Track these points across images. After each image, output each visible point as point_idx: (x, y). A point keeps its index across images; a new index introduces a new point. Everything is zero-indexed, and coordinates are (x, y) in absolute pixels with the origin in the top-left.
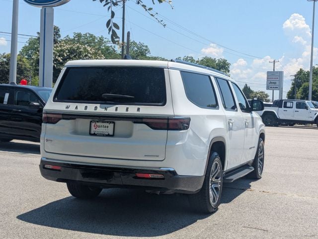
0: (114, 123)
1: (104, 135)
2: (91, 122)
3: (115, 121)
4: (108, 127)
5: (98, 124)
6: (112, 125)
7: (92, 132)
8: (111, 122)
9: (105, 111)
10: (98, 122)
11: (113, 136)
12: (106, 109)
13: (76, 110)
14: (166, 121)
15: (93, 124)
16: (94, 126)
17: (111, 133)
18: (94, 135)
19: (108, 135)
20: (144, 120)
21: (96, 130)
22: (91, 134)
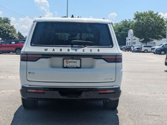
0: (81, 59)
1: (74, 68)
2: (64, 59)
3: (81, 58)
4: (76, 62)
5: (69, 60)
6: (79, 61)
7: (65, 66)
8: (78, 59)
9: (76, 52)
10: (69, 59)
11: (80, 68)
12: (76, 50)
13: (53, 52)
14: (115, 57)
15: (65, 61)
16: (66, 62)
17: (79, 66)
18: (67, 67)
19: (77, 68)
20: (102, 57)
21: (68, 64)
22: (64, 67)
